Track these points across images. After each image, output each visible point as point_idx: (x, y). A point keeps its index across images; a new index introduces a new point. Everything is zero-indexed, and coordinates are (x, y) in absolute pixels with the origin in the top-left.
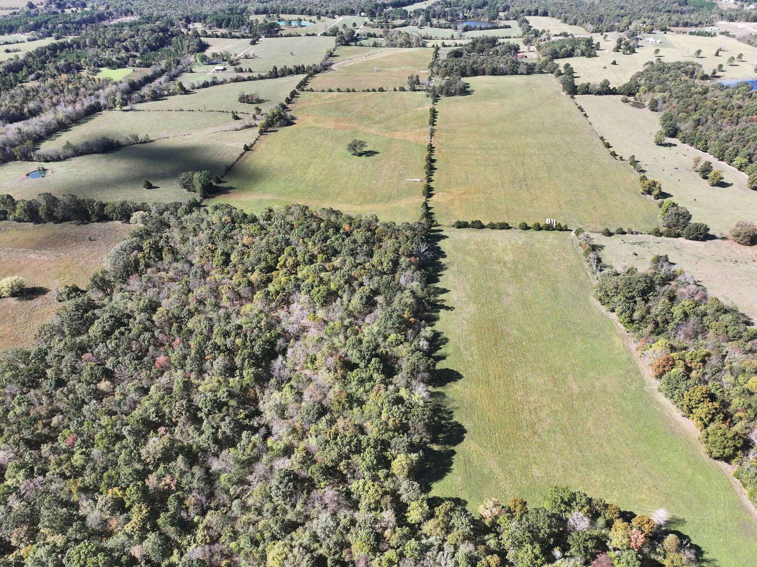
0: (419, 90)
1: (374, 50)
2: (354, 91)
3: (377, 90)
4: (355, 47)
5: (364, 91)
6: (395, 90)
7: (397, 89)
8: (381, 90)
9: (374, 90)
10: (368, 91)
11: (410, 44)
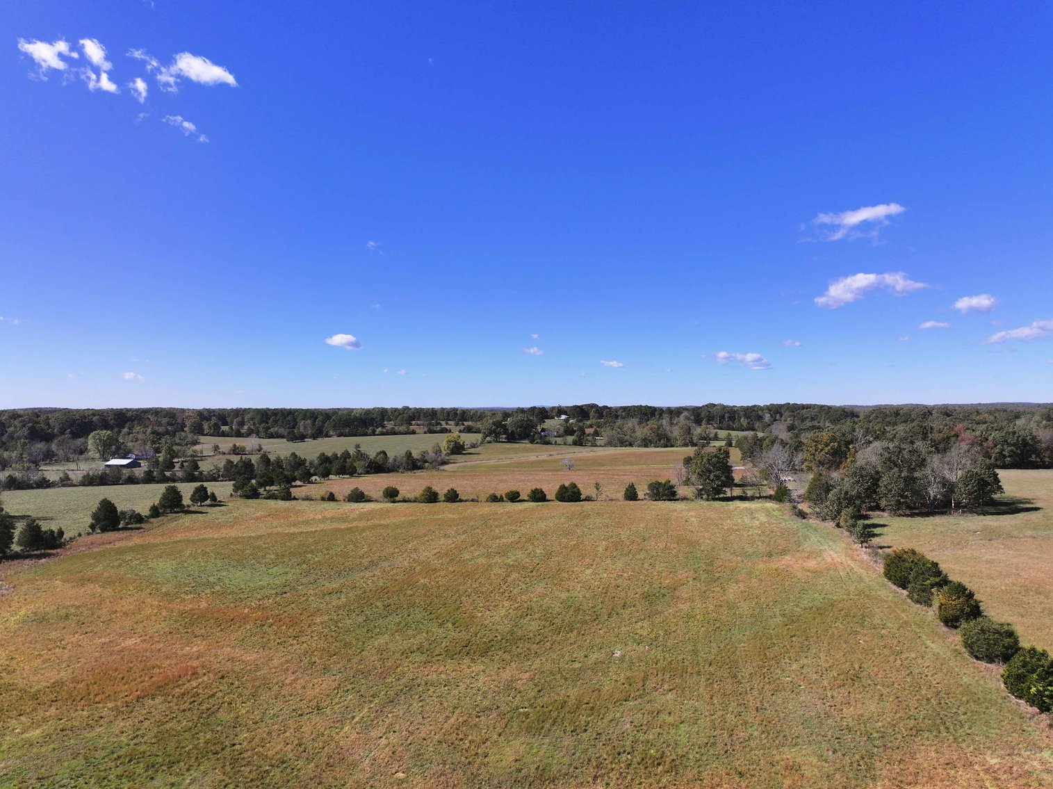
0: (742, 498)
1: (577, 449)
2: (453, 497)
3: (551, 495)
4: (530, 445)
5: (495, 499)
6: (631, 495)
7: (642, 491)
8: (570, 494)
9: (538, 496)
10: (514, 497)
11: (668, 440)
